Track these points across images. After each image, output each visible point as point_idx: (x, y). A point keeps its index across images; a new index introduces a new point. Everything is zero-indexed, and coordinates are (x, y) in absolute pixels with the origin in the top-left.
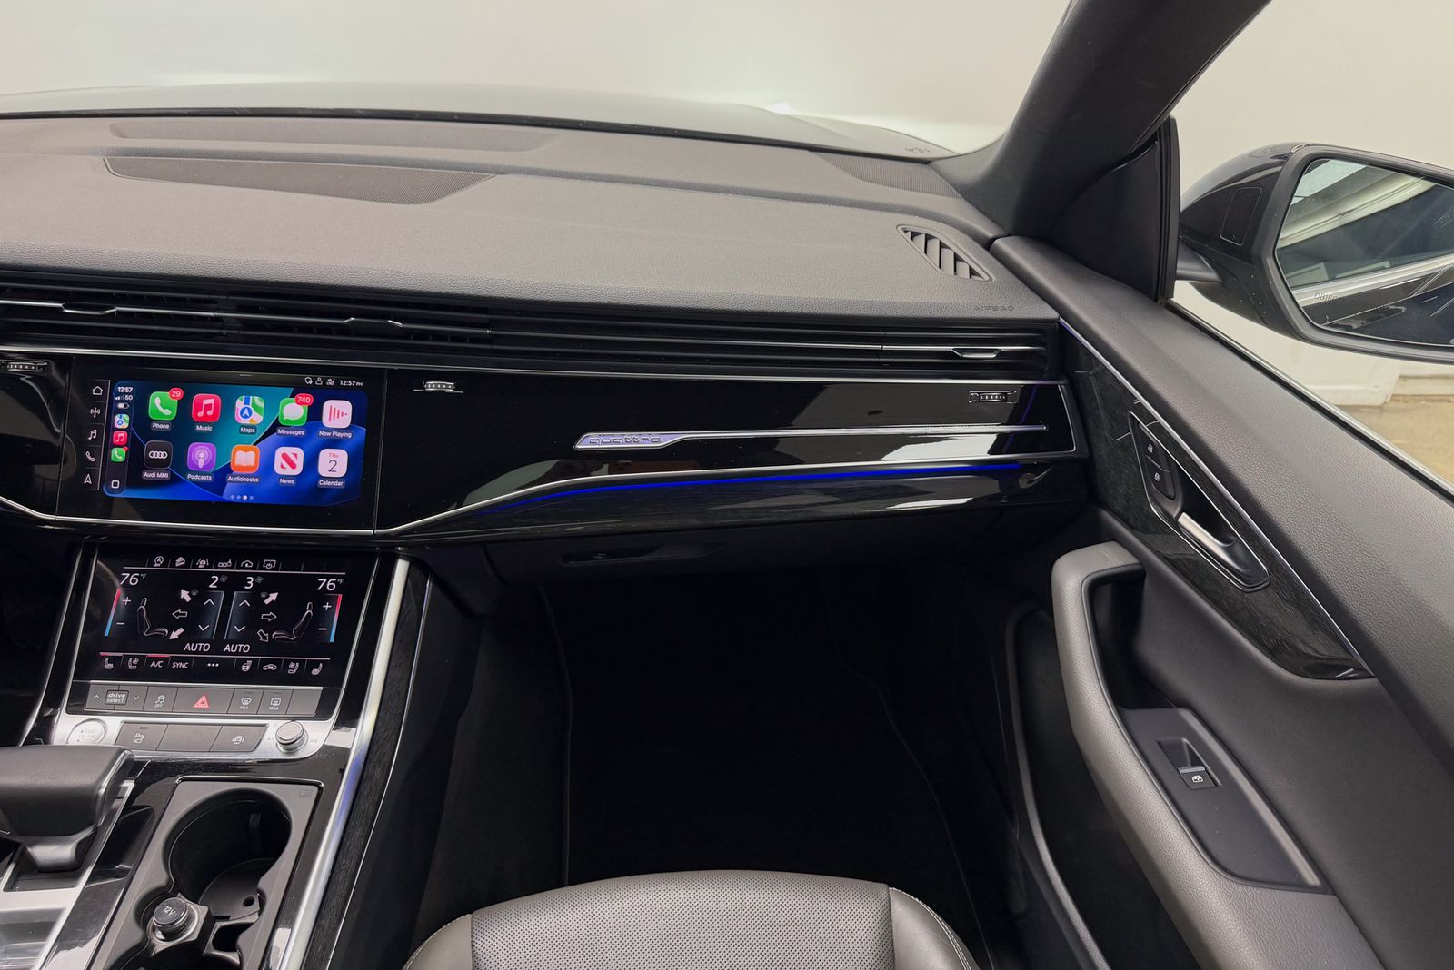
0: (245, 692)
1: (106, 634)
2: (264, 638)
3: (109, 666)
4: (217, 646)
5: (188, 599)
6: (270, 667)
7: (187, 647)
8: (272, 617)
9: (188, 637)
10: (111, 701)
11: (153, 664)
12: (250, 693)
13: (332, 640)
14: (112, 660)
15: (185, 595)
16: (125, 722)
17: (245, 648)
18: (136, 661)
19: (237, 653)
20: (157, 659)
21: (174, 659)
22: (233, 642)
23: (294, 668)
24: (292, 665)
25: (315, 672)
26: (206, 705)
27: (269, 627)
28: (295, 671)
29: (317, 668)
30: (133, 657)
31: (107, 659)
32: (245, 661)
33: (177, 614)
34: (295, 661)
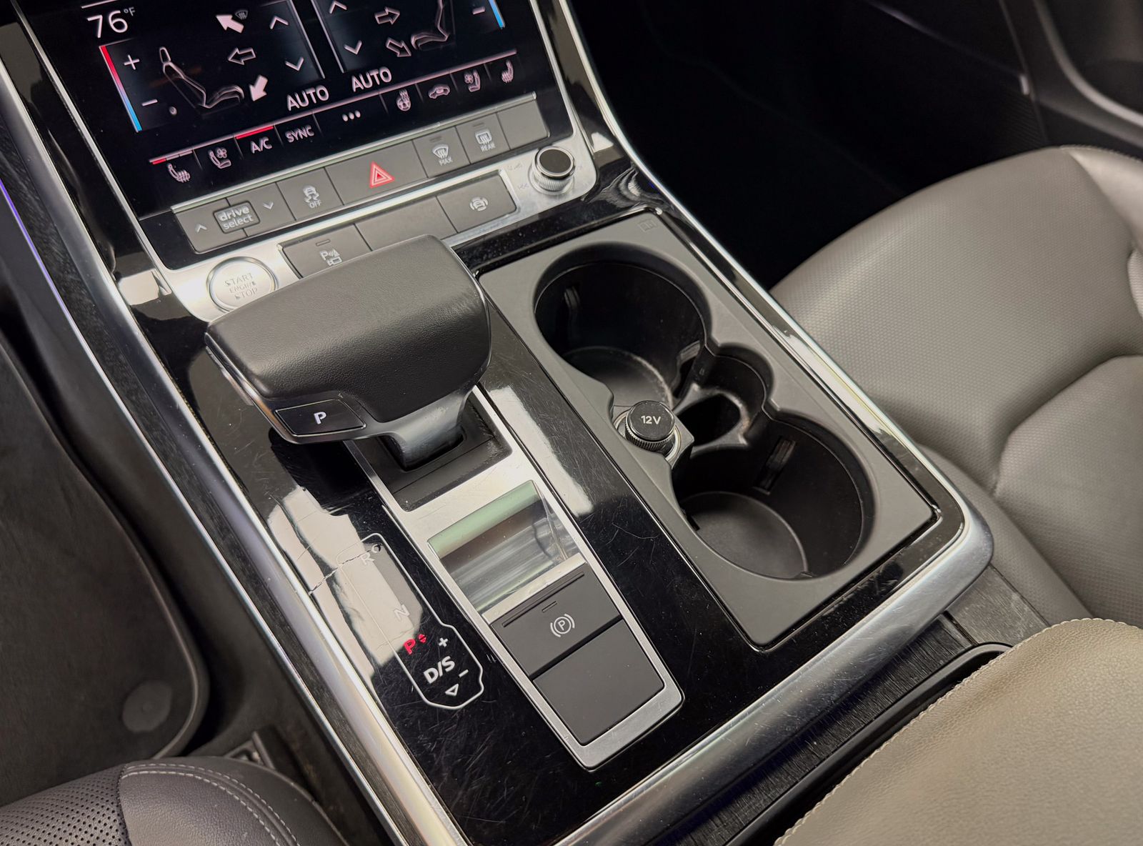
0: (432, 140)
1: (138, 127)
2: (402, 50)
3: (183, 176)
4: (340, 87)
5: (238, 28)
6: (440, 91)
7: (291, 103)
8: (391, 15)
9: (283, 85)
10: (231, 225)
11: (254, 147)
12: (439, 138)
13: (502, 23)
14: (180, 164)
15: (226, 21)
16: (285, 245)
17: (383, 74)
18: (222, 153)
19: (375, 87)
20: (256, 138)
21: (284, 129)
22: (361, 72)
23: (474, 82)
24: (468, 78)
25: (507, 76)
26: (386, 178)
27: (401, 31)
28: (478, 86)
29: (506, 69)
30: (214, 148)
31: (170, 167)
32: (396, 94)
33: (237, 57)
34: (470, 71)
